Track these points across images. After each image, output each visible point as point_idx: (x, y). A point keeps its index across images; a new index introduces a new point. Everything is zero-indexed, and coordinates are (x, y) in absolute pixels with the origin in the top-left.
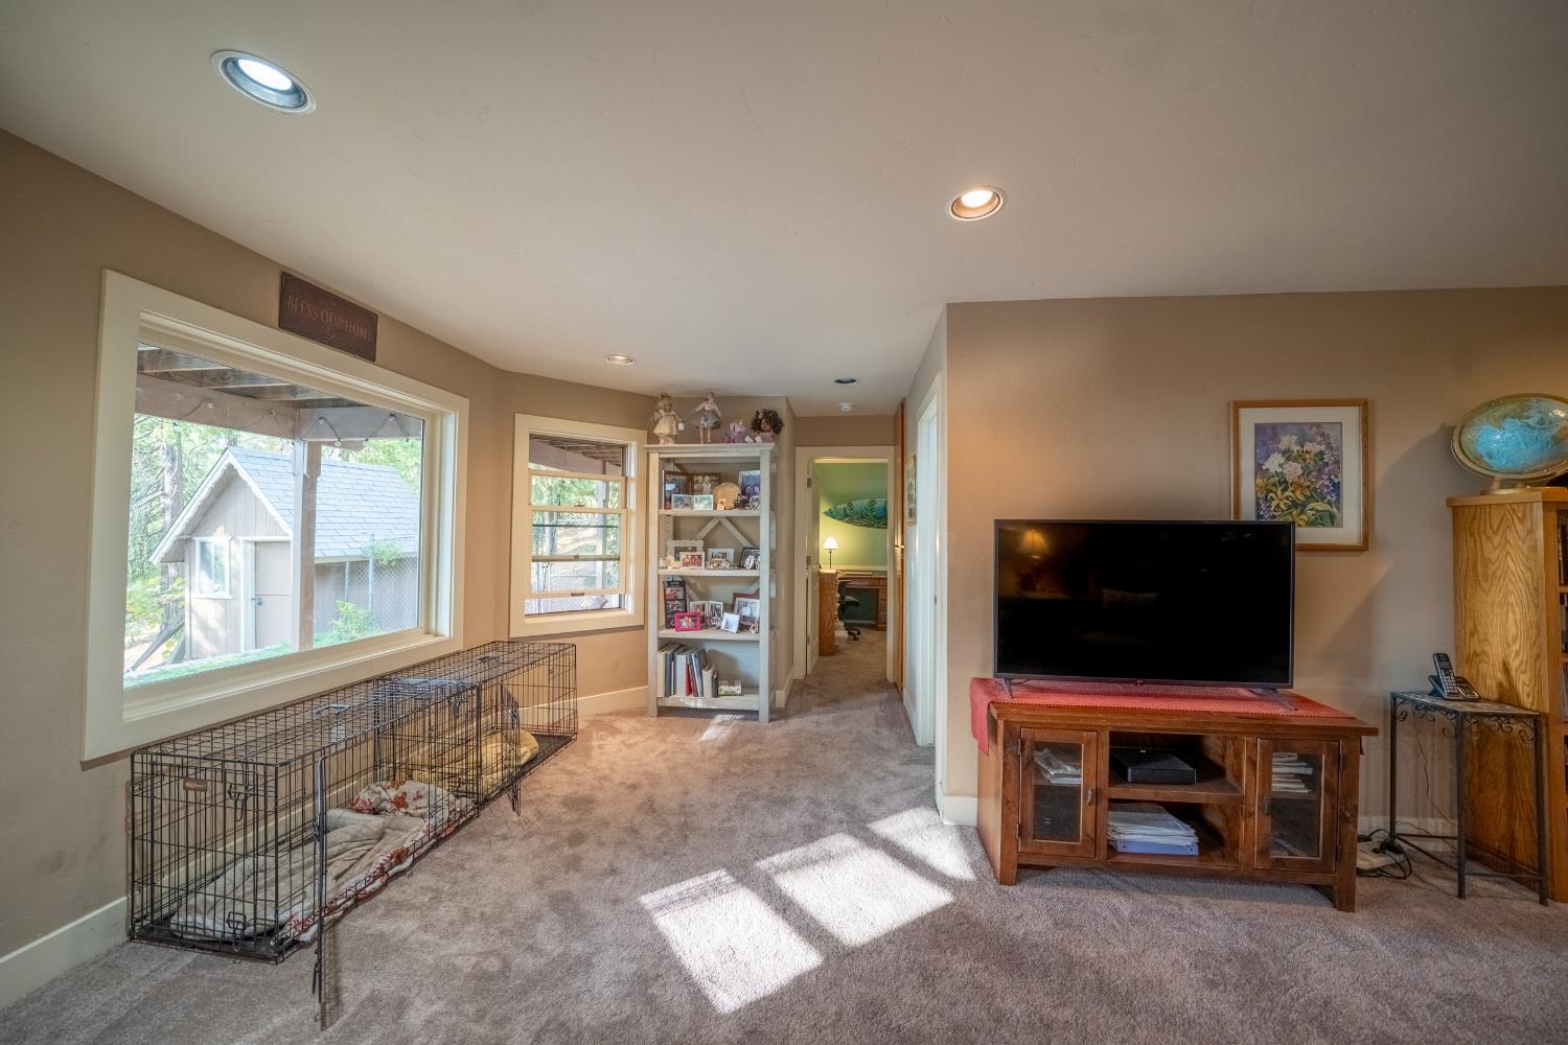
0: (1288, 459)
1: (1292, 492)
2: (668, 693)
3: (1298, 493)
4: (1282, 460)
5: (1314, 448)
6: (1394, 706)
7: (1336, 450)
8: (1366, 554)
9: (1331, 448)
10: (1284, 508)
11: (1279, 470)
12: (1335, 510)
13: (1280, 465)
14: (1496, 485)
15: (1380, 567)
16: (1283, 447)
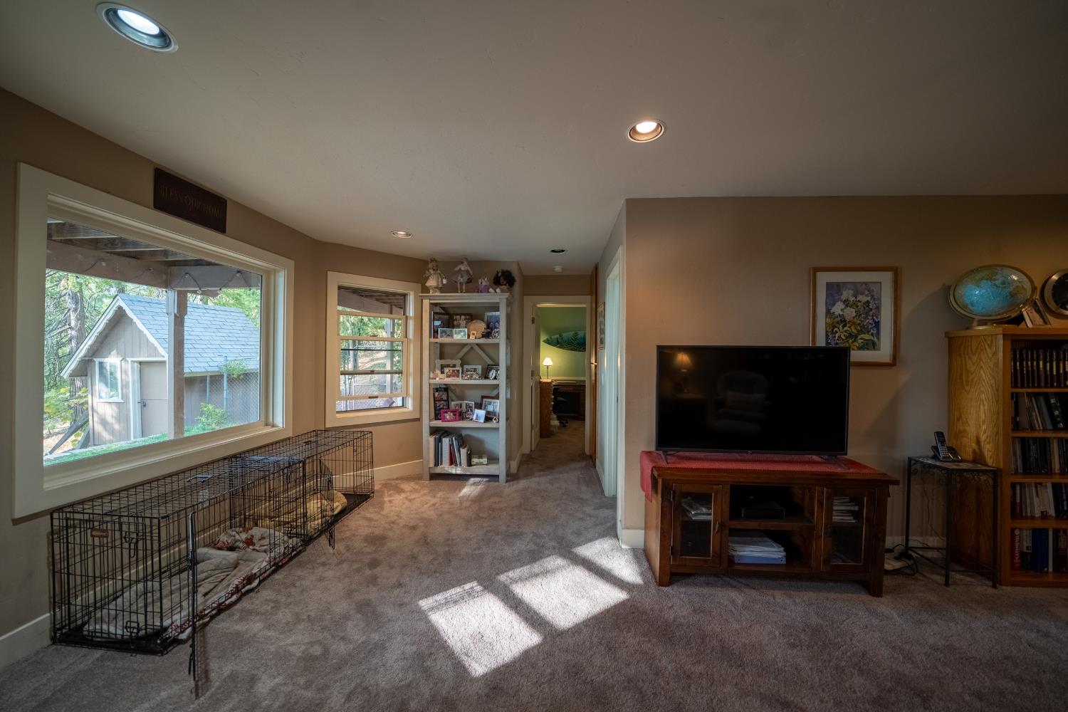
0: (847, 306)
1: (849, 327)
2: (436, 464)
3: (853, 328)
4: (843, 307)
5: (863, 298)
6: (910, 465)
7: (877, 299)
8: (894, 368)
9: (874, 299)
10: (844, 338)
11: (841, 313)
12: (875, 339)
13: (842, 310)
14: (975, 323)
15: (903, 376)
16: (843, 298)
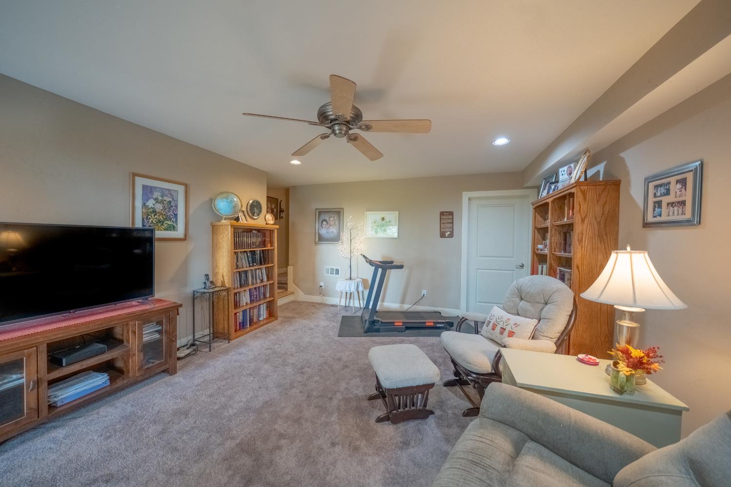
0: (157, 202)
1: (158, 216)
3: (161, 216)
4: (154, 202)
5: (168, 199)
6: (194, 295)
7: (176, 201)
8: (186, 241)
9: (174, 200)
10: (155, 222)
11: (153, 206)
12: (175, 224)
13: (153, 204)
14: (223, 219)
15: (190, 246)
16: (154, 197)
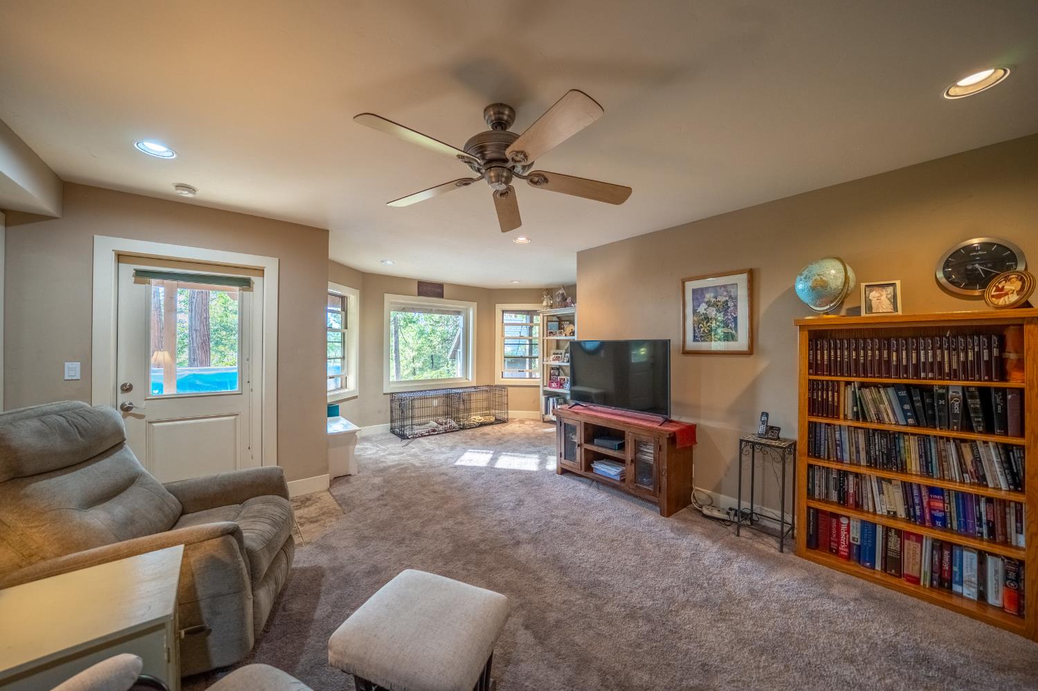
0: (709, 306)
1: (711, 323)
2: (546, 413)
4: (706, 307)
5: (723, 299)
7: (734, 299)
8: (752, 357)
9: (732, 298)
10: (706, 331)
11: (705, 312)
12: (734, 332)
13: (705, 310)
15: (761, 364)
16: (706, 300)
